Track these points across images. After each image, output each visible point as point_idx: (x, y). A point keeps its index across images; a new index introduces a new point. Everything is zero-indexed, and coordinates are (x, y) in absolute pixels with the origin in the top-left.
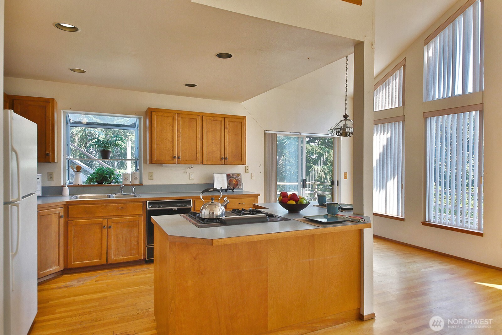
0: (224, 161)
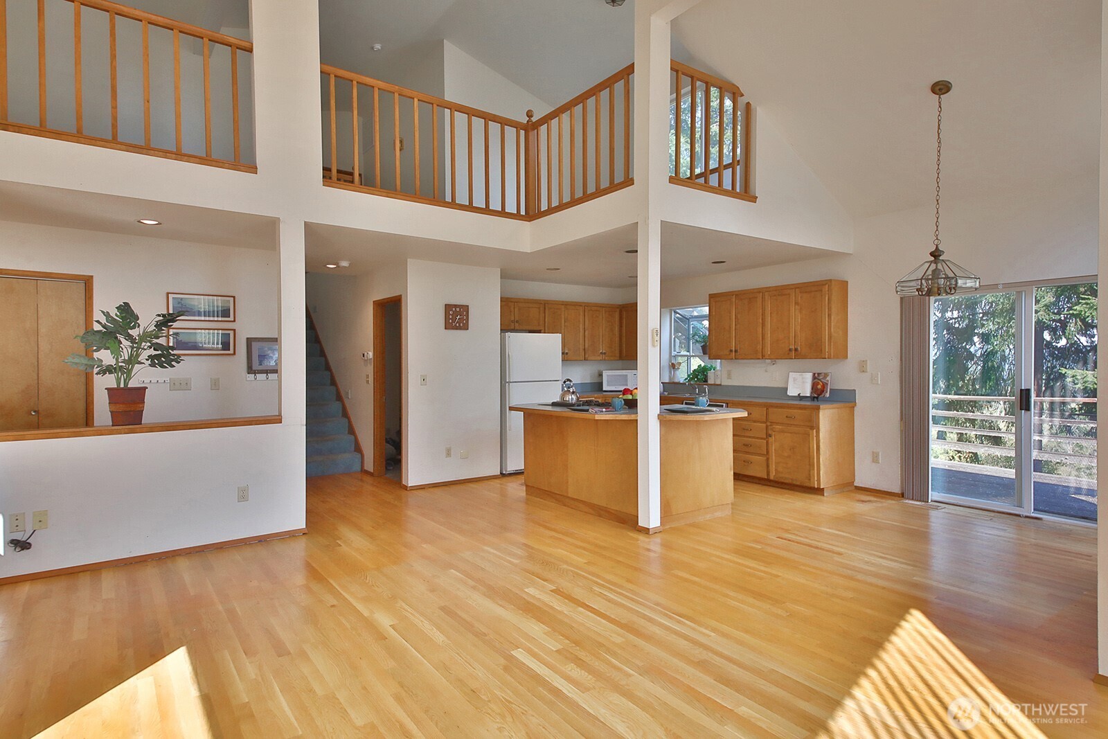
0: (794, 354)
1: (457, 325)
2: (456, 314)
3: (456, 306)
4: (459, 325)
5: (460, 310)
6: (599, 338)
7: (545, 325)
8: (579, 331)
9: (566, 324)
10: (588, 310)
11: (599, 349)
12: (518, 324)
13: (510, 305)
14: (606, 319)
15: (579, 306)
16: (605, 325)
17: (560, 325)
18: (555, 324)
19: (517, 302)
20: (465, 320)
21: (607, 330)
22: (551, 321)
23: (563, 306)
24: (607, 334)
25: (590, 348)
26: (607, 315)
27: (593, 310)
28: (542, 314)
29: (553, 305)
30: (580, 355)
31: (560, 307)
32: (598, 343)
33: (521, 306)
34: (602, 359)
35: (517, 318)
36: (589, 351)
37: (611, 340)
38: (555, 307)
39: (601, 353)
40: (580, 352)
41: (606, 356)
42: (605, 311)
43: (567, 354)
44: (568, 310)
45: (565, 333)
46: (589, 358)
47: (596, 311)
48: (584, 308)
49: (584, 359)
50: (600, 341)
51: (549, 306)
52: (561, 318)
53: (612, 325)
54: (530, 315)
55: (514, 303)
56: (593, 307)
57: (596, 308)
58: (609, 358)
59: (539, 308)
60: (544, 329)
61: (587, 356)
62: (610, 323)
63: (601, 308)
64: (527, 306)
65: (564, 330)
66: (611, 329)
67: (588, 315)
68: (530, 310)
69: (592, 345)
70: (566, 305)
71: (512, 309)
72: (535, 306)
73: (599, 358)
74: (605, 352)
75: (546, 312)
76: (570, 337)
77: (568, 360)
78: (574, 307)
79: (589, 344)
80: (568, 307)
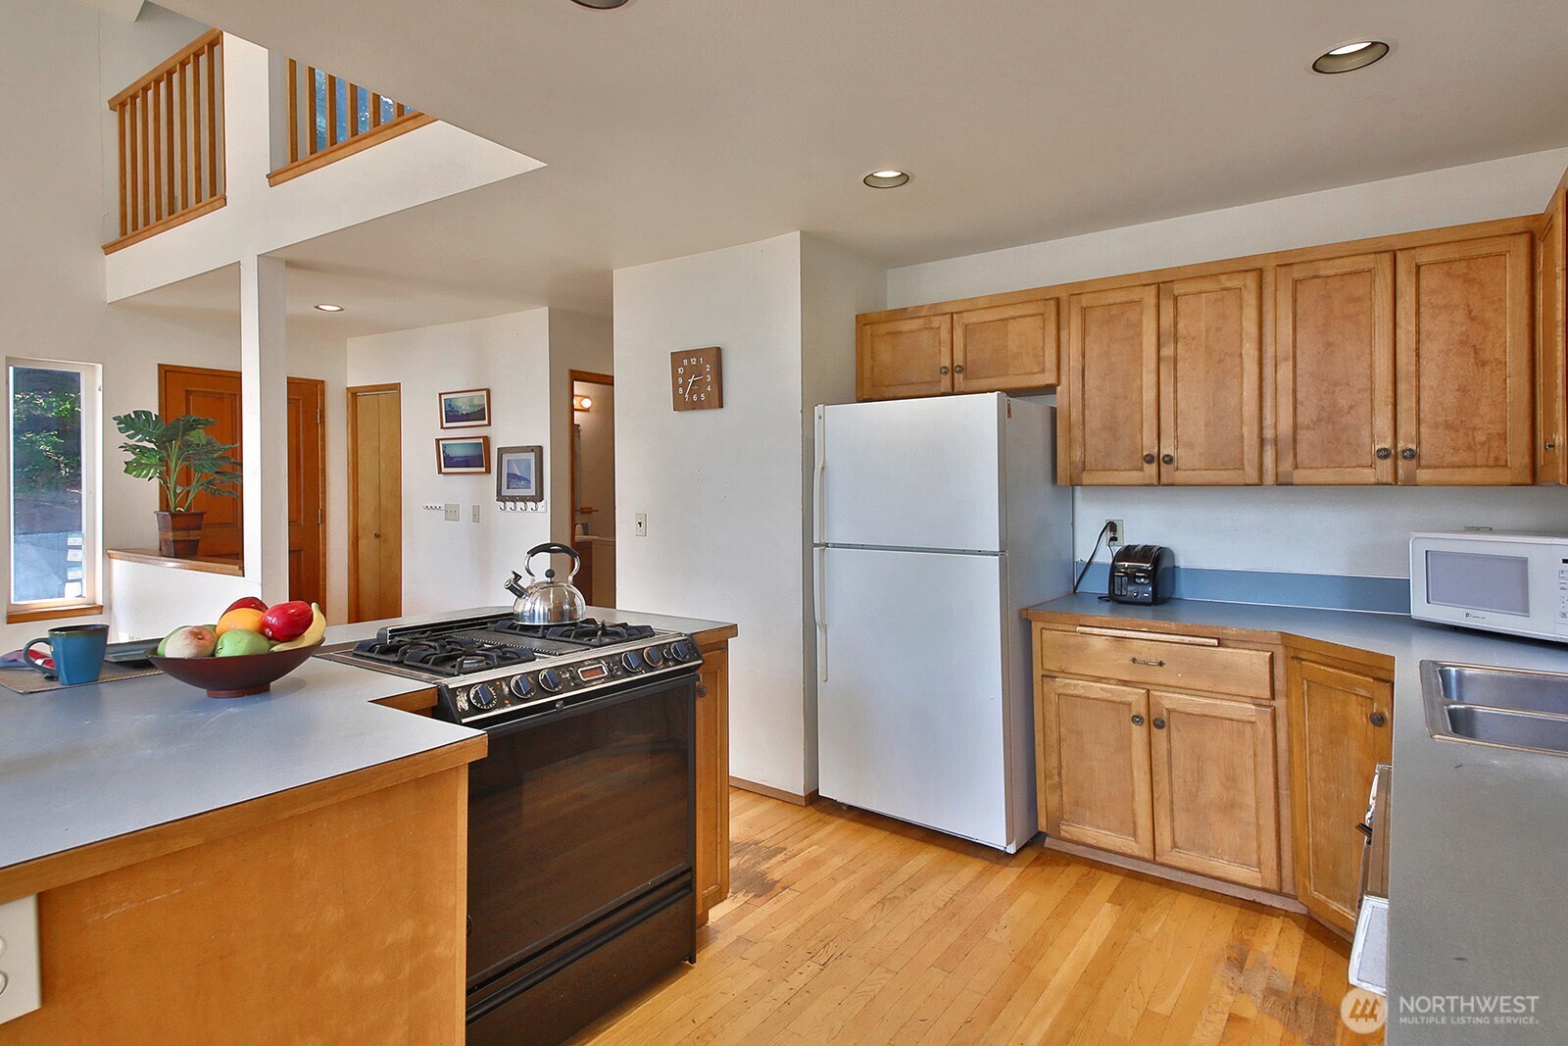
1: (695, 398)
2: (689, 371)
3: (688, 354)
4: (699, 397)
5: (698, 361)
6: (1372, 390)
7: (1067, 367)
8: (1238, 369)
9: (1167, 351)
10: (1296, 282)
11: (1372, 436)
12: (961, 375)
13: (935, 324)
14: (1424, 299)
15: (1237, 275)
16: (1413, 328)
17: (1137, 360)
18: (1113, 359)
19: (962, 312)
20: (709, 383)
21: (1429, 348)
22: (1093, 351)
23: (1153, 290)
24: (1429, 367)
25: (1304, 436)
26: (1429, 280)
27: (1328, 277)
28: (1054, 332)
29: (1104, 294)
30: (1242, 464)
31: (1135, 295)
32: (1364, 409)
33: (975, 320)
34: (1390, 480)
35: (959, 360)
36: (1302, 448)
37: (1463, 390)
38: (1111, 301)
39: (1384, 454)
40: (1242, 453)
41: (1419, 466)
42: (1418, 267)
43: (1169, 460)
44: (1175, 299)
45: (1162, 386)
46: (1299, 476)
47: (1351, 273)
48: (1269, 278)
49: (1274, 478)
50: (1376, 402)
51: (1085, 301)
52: (1140, 334)
53: (1473, 319)
54: (1010, 343)
55: (949, 316)
56: (1331, 262)
57: (1347, 265)
58: (1445, 475)
59: (1042, 315)
60: (1064, 379)
61: (1286, 465)
62: (1459, 316)
63: (1387, 259)
64: (997, 317)
65: (1153, 377)
66: (1462, 343)
67: (1295, 300)
68: (1009, 326)
69: (1319, 420)
70: (1163, 285)
71: (945, 335)
72: (1027, 313)
73: (1368, 475)
74: (1414, 447)
75: (1072, 325)
76: (1192, 401)
77: (1173, 485)
78: (1206, 285)
79: (1300, 419)
80: (1178, 289)
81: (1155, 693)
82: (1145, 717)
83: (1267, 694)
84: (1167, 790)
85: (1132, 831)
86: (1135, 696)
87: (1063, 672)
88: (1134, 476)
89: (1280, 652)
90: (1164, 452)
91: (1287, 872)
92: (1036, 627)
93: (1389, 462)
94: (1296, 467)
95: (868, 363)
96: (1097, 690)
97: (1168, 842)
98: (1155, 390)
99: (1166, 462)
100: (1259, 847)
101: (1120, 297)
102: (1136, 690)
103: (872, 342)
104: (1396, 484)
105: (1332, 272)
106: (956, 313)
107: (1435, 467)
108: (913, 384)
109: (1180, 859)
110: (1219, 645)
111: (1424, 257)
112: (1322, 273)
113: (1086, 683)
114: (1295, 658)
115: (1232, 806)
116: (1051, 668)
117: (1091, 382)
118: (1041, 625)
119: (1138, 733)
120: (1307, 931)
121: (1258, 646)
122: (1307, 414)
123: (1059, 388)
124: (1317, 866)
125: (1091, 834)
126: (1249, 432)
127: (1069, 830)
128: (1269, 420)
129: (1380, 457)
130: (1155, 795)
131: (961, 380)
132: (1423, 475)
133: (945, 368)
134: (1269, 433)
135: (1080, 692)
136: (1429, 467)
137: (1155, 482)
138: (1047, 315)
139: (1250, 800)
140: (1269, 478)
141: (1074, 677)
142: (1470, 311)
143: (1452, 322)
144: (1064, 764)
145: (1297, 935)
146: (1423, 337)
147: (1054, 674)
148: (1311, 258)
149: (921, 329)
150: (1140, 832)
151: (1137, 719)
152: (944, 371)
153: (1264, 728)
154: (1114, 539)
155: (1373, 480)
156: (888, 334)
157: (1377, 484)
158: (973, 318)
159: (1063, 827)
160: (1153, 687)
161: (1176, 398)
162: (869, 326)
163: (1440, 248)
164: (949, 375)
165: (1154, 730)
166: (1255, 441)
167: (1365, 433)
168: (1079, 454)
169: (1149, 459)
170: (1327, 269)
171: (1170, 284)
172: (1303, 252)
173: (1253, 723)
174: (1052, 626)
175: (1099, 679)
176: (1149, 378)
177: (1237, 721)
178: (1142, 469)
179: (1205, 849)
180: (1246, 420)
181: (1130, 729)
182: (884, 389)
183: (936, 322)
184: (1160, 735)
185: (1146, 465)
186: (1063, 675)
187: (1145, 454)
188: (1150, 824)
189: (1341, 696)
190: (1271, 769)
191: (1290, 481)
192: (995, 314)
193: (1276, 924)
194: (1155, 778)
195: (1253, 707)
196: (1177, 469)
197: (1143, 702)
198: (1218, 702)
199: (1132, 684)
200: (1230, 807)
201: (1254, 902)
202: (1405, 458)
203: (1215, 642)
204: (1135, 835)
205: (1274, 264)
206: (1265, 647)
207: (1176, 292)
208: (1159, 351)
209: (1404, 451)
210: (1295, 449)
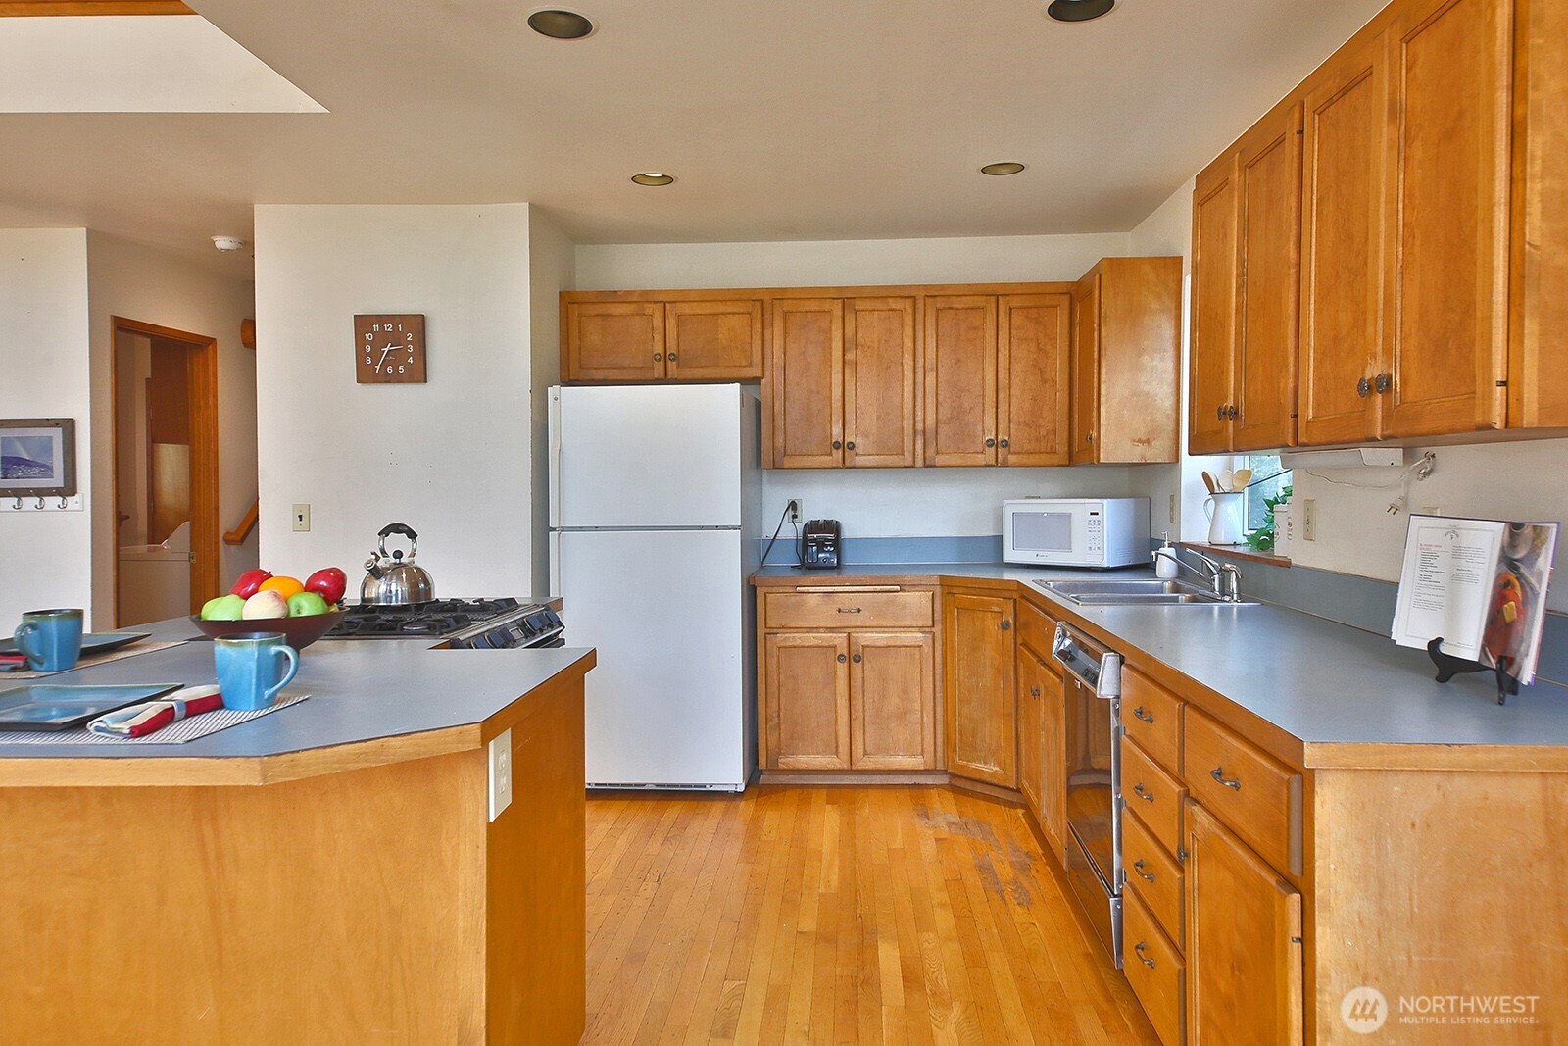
1: (390, 369)
2: (382, 338)
3: (382, 319)
4: (396, 369)
5: (395, 328)
6: (984, 396)
7: (770, 363)
8: (900, 374)
9: (850, 356)
10: (938, 310)
11: (983, 431)
12: (674, 363)
13: (648, 311)
14: (1014, 332)
15: (899, 300)
16: (1007, 353)
17: (828, 361)
18: (809, 360)
19: (675, 302)
20: (411, 354)
21: (1017, 368)
22: (793, 350)
23: (839, 303)
24: (1016, 381)
25: (943, 429)
26: (1017, 320)
27: (957, 309)
28: (760, 331)
29: (802, 301)
30: (903, 451)
31: (827, 306)
32: (979, 410)
33: (688, 311)
34: (994, 463)
35: (672, 348)
36: (941, 437)
37: (1034, 399)
38: (807, 309)
39: (990, 443)
40: (903, 442)
41: (1010, 453)
42: (1011, 309)
43: (852, 447)
44: (856, 312)
45: (846, 384)
46: (940, 460)
47: (972, 308)
48: (920, 305)
49: (922, 461)
50: (986, 405)
51: (787, 305)
52: (831, 340)
53: (1040, 350)
54: (720, 336)
55: (662, 304)
56: (959, 299)
57: (970, 302)
58: (1025, 459)
59: (750, 313)
60: (768, 373)
61: (931, 452)
62: (1033, 346)
63: (993, 299)
64: (707, 311)
65: (840, 376)
66: (1034, 365)
67: (937, 324)
68: (720, 321)
69: (951, 418)
70: (848, 299)
71: (657, 322)
72: (736, 310)
73: (980, 459)
74: (1007, 438)
75: (775, 325)
76: (867, 395)
77: (854, 467)
78: (879, 305)
79: (940, 417)
80: (859, 305)
81: (854, 635)
82: (846, 655)
83: (930, 623)
84: (861, 710)
85: (834, 750)
86: (839, 639)
87: (783, 628)
88: (826, 460)
89: (938, 590)
90: (847, 440)
91: (939, 754)
92: (760, 593)
93: (993, 449)
94: (938, 453)
95: (575, 343)
96: (811, 639)
97: (861, 751)
98: (841, 388)
99: (849, 449)
100: (923, 739)
101: (814, 306)
102: (841, 635)
103: (580, 322)
104: (997, 466)
105: (960, 306)
106: (669, 302)
107: (1019, 453)
108: (625, 368)
109: (869, 763)
110: (901, 590)
111: (1016, 302)
112: (955, 306)
113: (802, 635)
114: (948, 593)
115: (905, 713)
116: (774, 626)
117: (790, 378)
118: (765, 590)
119: (841, 668)
120: (952, 792)
121: (924, 588)
122: (944, 413)
123: (763, 381)
124: (961, 741)
125: (803, 760)
126: (907, 424)
127: (787, 761)
128: (920, 417)
129: (988, 446)
130: (853, 716)
131: (675, 367)
132: (1012, 459)
133: (659, 355)
134: (920, 427)
135: (798, 642)
136: (1016, 453)
137: (841, 465)
138: (753, 315)
139: (917, 706)
140: (920, 462)
141: (792, 630)
142: (1039, 344)
143: (1029, 351)
144: (782, 706)
145: (949, 796)
146: (1013, 360)
147: (775, 631)
148: (947, 293)
149: (633, 315)
150: (840, 749)
151: (841, 658)
152: (656, 358)
153: (927, 649)
154: (794, 516)
155: (984, 463)
156: (597, 315)
157: (986, 466)
158: (686, 309)
159: (780, 760)
160: (853, 630)
161: (856, 396)
162: (576, 305)
163: (1024, 297)
164: (662, 363)
165: (853, 664)
166: (911, 431)
167: (979, 428)
168: (781, 441)
169: (837, 446)
170: (956, 303)
171: (851, 300)
172: (942, 287)
173: (920, 646)
174: (774, 590)
175: (811, 630)
176: (837, 379)
177: (910, 647)
178: (831, 454)
179: (886, 751)
180: (905, 416)
181: (835, 666)
182: (594, 371)
183: (649, 308)
184: (857, 667)
185: (834, 451)
186: (781, 631)
187: (834, 441)
188: (848, 740)
189: (980, 614)
190: (931, 679)
191: (933, 464)
192: (706, 308)
193: (934, 792)
194: (853, 703)
195: (921, 635)
196: (857, 454)
197: (845, 644)
198: (898, 635)
199: (836, 630)
200: (902, 715)
201: (915, 784)
202: (1003, 446)
203: (898, 588)
204: (837, 753)
205: (923, 294)
206: (929, 588)
207: (857, 308)
208: (844, 355)
209: (1002, 442)
210: (937, 439)
